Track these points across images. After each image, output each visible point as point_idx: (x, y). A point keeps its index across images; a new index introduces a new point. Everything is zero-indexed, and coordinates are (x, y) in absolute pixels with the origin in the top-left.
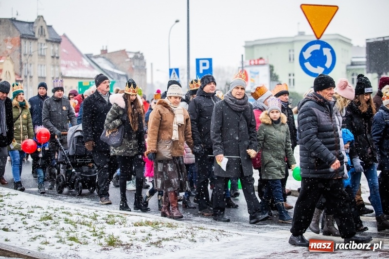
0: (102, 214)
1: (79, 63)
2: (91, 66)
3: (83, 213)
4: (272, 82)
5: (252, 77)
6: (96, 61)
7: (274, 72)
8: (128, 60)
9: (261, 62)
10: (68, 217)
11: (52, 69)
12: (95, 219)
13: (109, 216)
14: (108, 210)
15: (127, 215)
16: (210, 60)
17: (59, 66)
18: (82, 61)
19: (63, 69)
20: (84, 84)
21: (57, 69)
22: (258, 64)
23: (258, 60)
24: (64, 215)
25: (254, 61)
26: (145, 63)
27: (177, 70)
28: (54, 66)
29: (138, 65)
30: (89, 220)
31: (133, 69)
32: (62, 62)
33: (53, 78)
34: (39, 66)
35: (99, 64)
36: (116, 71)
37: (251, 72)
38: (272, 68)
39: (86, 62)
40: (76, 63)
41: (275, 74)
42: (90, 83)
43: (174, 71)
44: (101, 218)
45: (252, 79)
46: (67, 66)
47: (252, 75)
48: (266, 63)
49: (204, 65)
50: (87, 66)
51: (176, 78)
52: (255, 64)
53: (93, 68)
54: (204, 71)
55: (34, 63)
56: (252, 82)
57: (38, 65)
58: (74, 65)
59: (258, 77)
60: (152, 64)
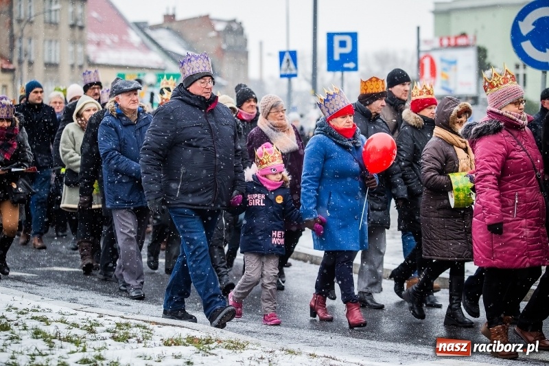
0: (108, 322)
1: (121, 39)
2: (143, 43)
3: (70, 319)
5: (444, 69)
6: (153, 34)
7: (487, 60)
8: (213, 34)
9: (462, 41)
10: (42, 327)
11: (71, 48)
12: (91, 331)
13: (119, 325)
14: (122, 314)
15: (157, 323)
16: (354, 36)
18: (127, 34)
19: (91, 50)
21: (80, 49)
22: (456, 46)
23: (456, 38)
24: (35, 323)
25: (449, 39)
26: (246, 40)
27: (293, 54)
28: (74, 43)
29: (232, 44)
30: (80, 333)
31: (224, 51)
32: (90, 35)
33: (72, 66)
34: (47, 43)
35: (162, 42)
37: (442, 60)
38: (482, 53)
39: (135, 37)
40: (116, 39)
41: (489, 64)
43: (287, 56)
44: (104, 329)
45: (445, 73)
46: (98, 44)
47: (445, 65)
48: (471, 42)
49: (343, 44)
50: (136, 45)
51: (291, 70)
52: (449, 46)
53: (148, 48)
54: (342, 55)
55: (37, 37)
56: (444, 79)
57: (44, 41)
58: (113, 42)
59: (456, 70)
60: (261, 44)
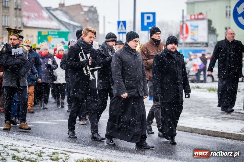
0: (47, 151)
1: (39, 15)
2: (50, 18)
3: (30, 150)
4: (209, 35)
5: (192, 30)
6: (54, 13)
7: (212, 26)
9: (200, 17)
10: (16, 154)
11: (15, 19)
12: (40, 156)
16: (154, 14)
17: (21, 17)
19: (25, 20)
20: (43, 34)
21: (19, 20)
22: (198, 19)
23: (198, 15)
24: (13, 152)
25: (195, 16)
26: (98, 16)
27: (124, 23)
28: (16, 17)
29: (91, 17)
30: (35, 157)
31: (87, 21)
32: (24, 13)
33: (16, 27)
34: (4, 17)
35: (58, 17)
36: (72, 23)
37: (191, 26)
38: (210, 22)
39: (45, 14)
40: (36, 15)
41: (213, 28)
42: (48, 32)
43: (121, 24)
44: (46, 155)
45: (192, 31)
46: (28, 17)
47: (193, 28)
48: (205, 17)
49: (148, 18)
50: (46, 18)
51: (123, 30)
52: (195, 19)
53: (52, 20)
54: (148, 23)
56: (192, 34)
57: (2, 15)
58: (35, 16)
59: (198, 30)
60: (104, 17)
